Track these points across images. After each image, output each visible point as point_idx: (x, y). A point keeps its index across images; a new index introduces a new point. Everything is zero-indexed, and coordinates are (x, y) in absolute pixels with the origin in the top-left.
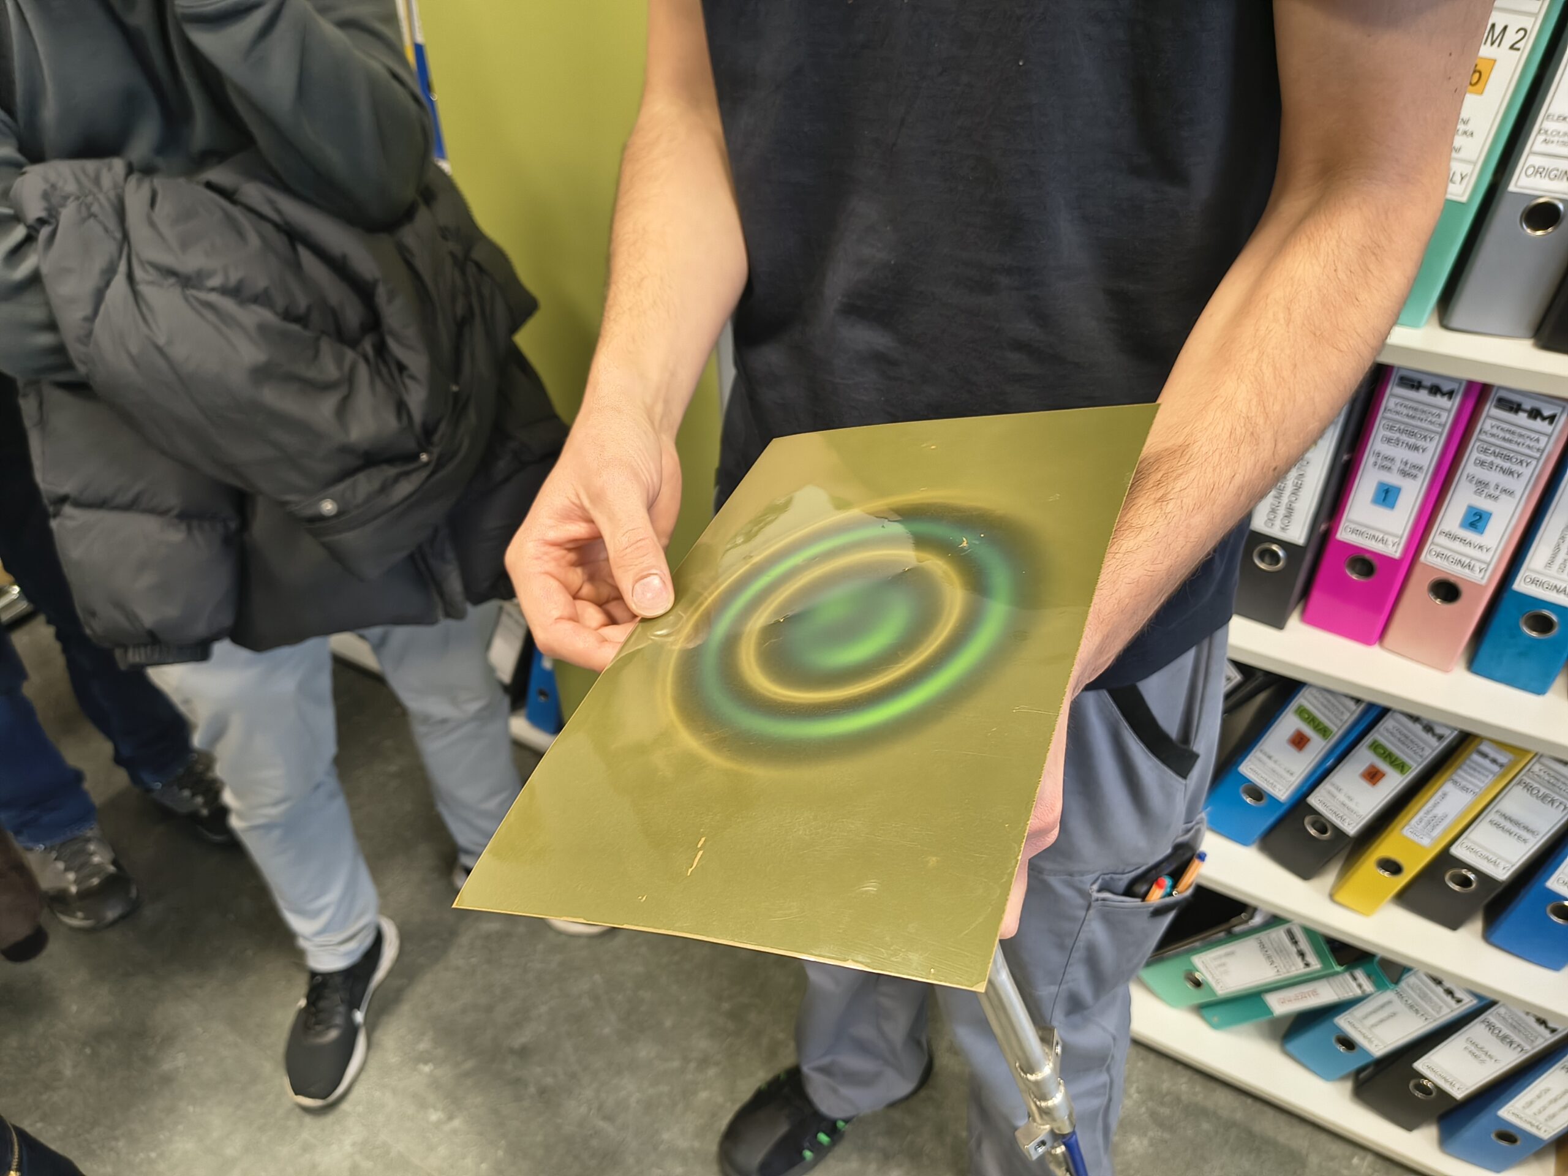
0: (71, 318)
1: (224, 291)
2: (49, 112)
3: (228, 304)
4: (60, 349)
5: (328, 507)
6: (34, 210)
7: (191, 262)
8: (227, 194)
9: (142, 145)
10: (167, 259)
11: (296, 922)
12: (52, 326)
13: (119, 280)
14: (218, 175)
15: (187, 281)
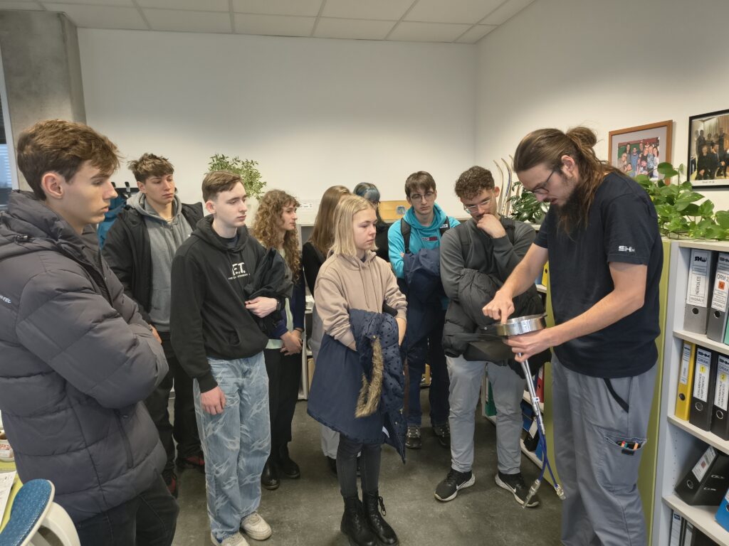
0: (461, 289)
1: (483, 290)
2: (471, 262)
3: (482, 292)
4: (457, 295)
5: (486, 328)
6: (462, 273)
7: (480, 285)
8: (491, 278)
9: (482, 269)
10: (477, 284)
11: (453, 454)
12: (457, 291)
13: (469, 286)
14: (491, 275)
15: (478, 287)
